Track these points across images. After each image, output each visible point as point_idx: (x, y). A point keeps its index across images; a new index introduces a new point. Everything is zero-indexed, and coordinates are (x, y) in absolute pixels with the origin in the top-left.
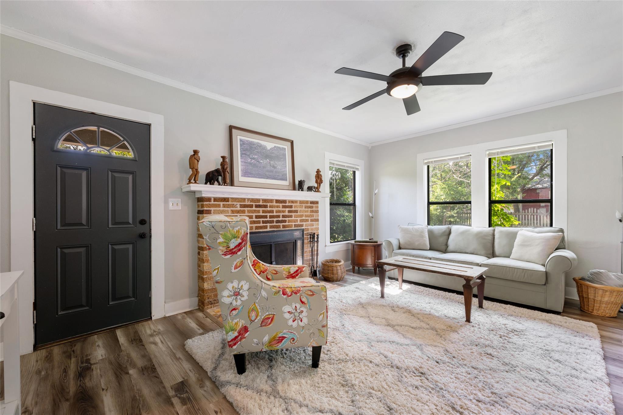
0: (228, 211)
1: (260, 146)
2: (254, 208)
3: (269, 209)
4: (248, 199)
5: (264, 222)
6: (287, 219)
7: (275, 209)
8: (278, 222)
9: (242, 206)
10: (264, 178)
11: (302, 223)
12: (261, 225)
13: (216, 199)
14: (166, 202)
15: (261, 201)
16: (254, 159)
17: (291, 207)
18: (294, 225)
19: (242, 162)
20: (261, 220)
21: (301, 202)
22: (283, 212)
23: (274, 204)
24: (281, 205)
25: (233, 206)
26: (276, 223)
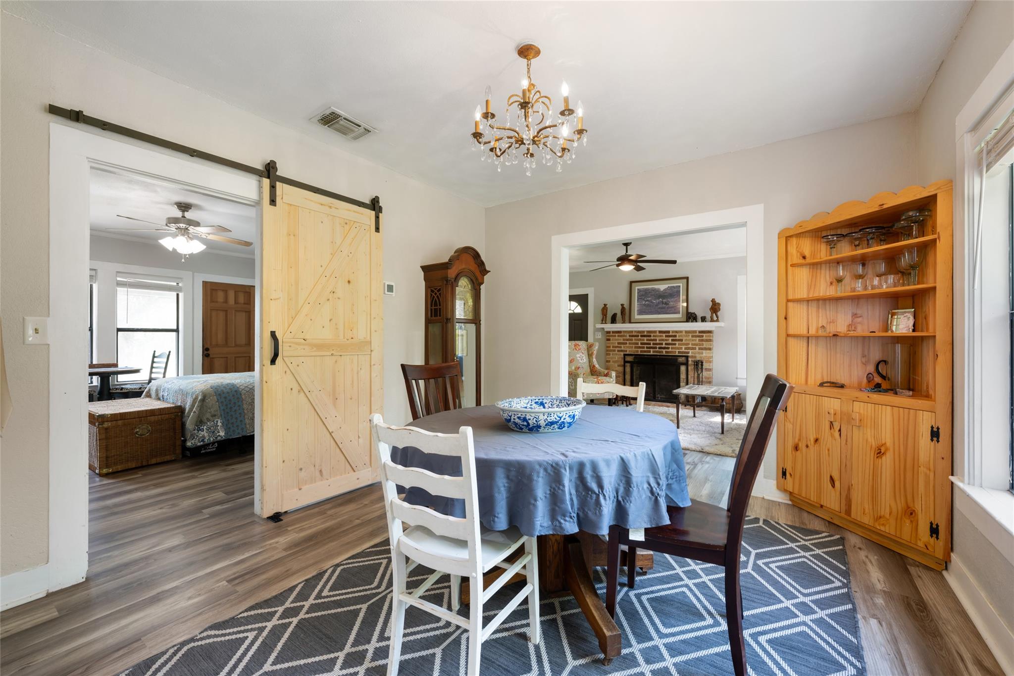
0: (621, 339)
1: (654, 290)
2: (640, 337)
3: (652, 338)
4: (635, 331)
5: (647, 348)
6: (670, 346)
7: (658, 338)
8: (660, 348)
9: (630, 336)
10: (656, 314)
11: (688, 351)
12: (645, 349)
13: (613, 332)
14: (594, 334)
15: (646, 333)
16: (648, 301)
17: (675, 336)
18: (678, 352)
19: (638, 305)
20: (645, 346)
21: (687, 332)
22: (666, 340)
23: (658, 334)
24: (664, 335)
25: (624, 336)
26: (659, 349)
